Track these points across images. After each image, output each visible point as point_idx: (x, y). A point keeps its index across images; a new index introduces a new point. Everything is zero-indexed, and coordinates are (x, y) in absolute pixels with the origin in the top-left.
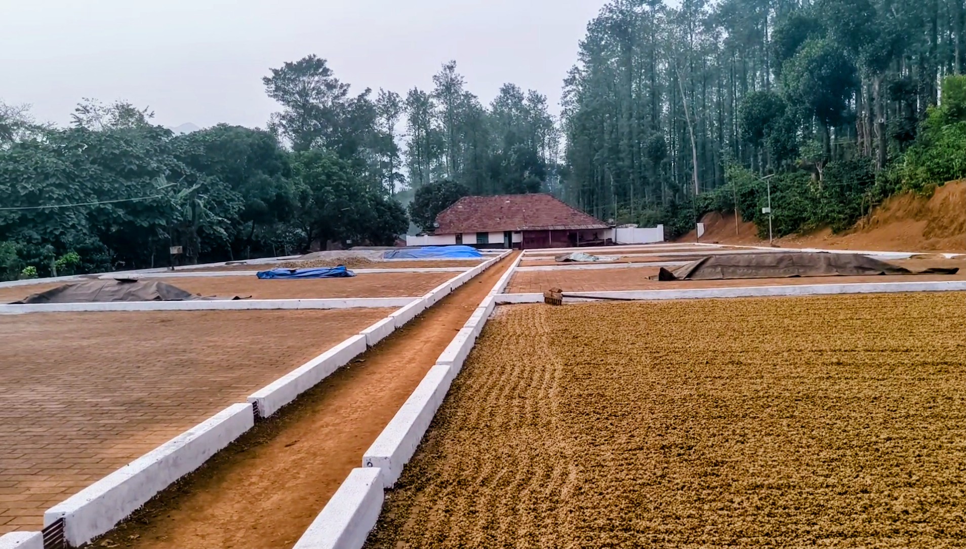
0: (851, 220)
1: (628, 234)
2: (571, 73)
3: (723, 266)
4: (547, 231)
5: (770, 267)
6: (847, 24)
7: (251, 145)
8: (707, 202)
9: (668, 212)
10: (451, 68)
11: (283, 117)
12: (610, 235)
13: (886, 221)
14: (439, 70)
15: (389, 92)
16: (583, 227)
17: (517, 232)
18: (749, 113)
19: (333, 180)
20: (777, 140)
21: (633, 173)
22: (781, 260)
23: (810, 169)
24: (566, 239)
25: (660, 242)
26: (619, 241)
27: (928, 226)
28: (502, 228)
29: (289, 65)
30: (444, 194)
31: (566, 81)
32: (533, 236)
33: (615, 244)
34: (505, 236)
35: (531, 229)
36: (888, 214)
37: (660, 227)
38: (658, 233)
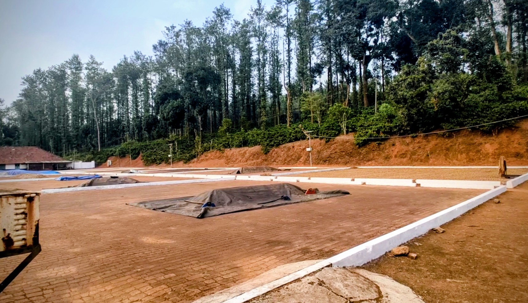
1: (79, 164)
4: (41, 163)
6: (194, 99)
8: (112, 152)
9: (92, 155)
12: (71, 166)
16: (58, 162)
18: (148, 121)
24: (52, 167)
25: (93, 168)
26: (76, 167)
28: (14, 163)
32: (33, 166)
33: (73, 169)
34: (16, 166)
38: (93, 163)
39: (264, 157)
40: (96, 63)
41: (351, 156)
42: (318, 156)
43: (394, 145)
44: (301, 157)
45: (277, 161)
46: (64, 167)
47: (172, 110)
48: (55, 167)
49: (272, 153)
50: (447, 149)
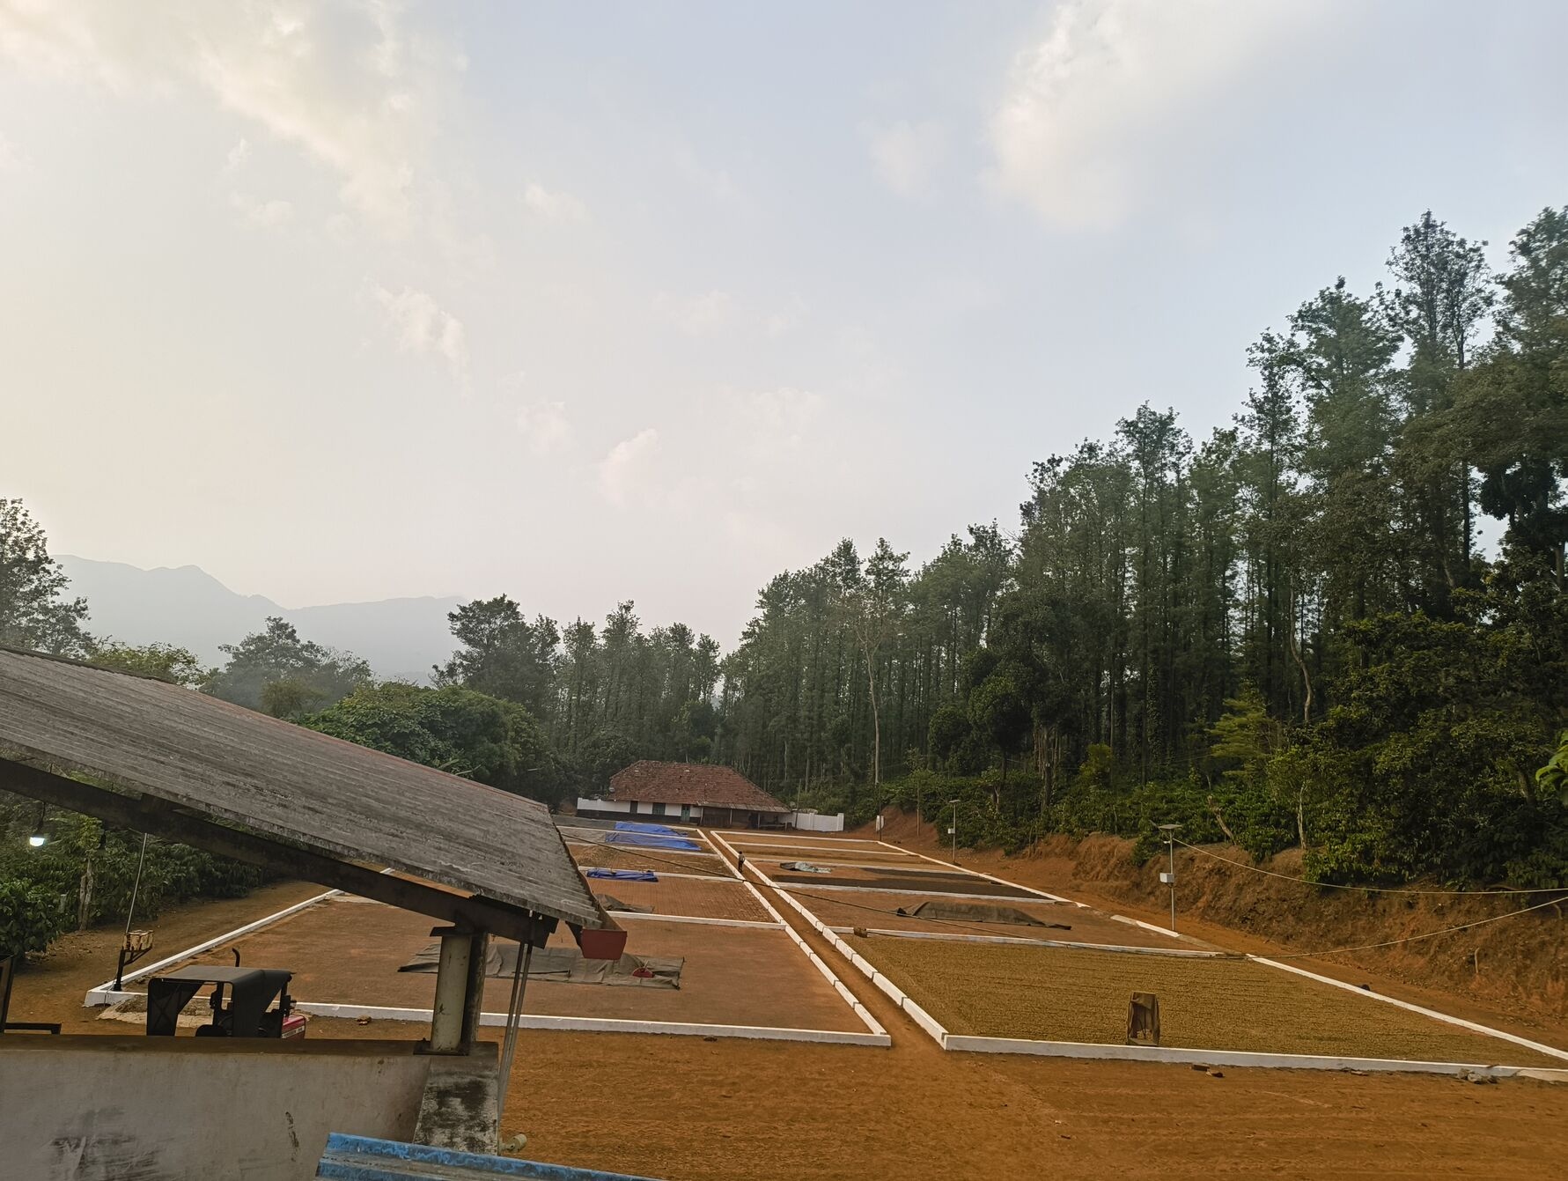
0: (1022, 843)
1: (809, 819)
2: (750, 625)
3: (936, 910)
4: (728, 809)
5: (964, 913)
6: (1024, 683)
7: (481, 713)
8: (889, 795)
9: (847, 797)
10: (628, 609)
11: (465, 657)
12: (791, 820)
13: (1047, 855)
14: (615, 610)
15: (547, 619)
16: (765, 809)
17: (696, 806)
19: (522, 737)
20: (962, 759)
21: (811, 746)
22: (970, 909)
23: (989, 790)
24: (746, 820)
25: (838, 833)
26: (798, 827)
27: (1076, 868)
28: (681, 801)
29: (478, 604)
30: (613, 751)
31: (744, 633)
32: (714, 813)
33: (795, 830)
34: (683, 809)
35: (711, 805)
36: (1049, 849)
37: (841, 816)
38: (838, 822)
39: (1135, 875)
40: (891, 557)
41: (1301, 920)
42: (1235, 901)
43: (1410, 906)
44: (1204, 894)
45: (1158, 893)
46: (773, 823)
47: (991, 704)
48: (755, 821)
49: (1151, 868)
50: (1528, 954)
